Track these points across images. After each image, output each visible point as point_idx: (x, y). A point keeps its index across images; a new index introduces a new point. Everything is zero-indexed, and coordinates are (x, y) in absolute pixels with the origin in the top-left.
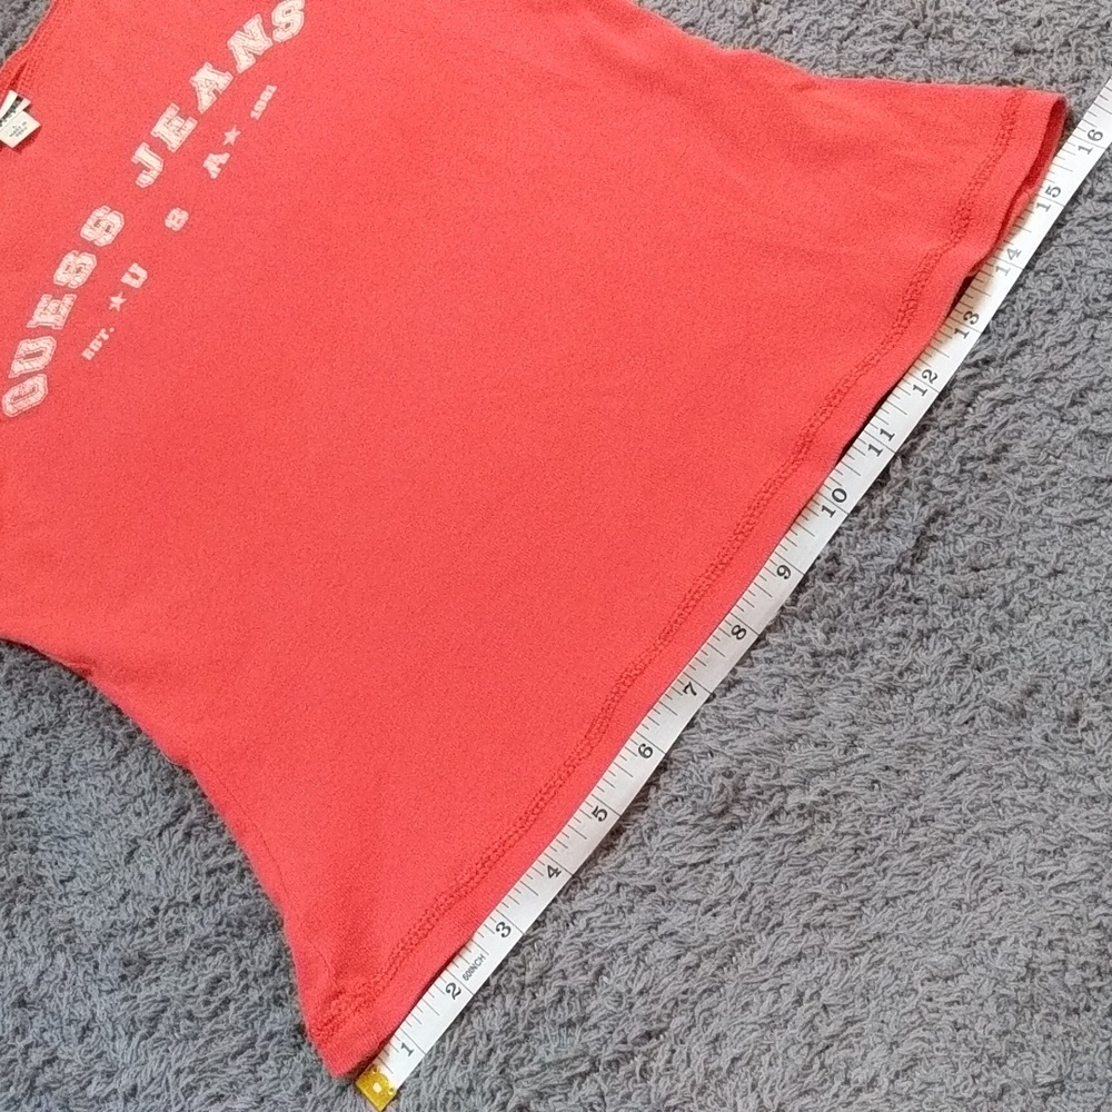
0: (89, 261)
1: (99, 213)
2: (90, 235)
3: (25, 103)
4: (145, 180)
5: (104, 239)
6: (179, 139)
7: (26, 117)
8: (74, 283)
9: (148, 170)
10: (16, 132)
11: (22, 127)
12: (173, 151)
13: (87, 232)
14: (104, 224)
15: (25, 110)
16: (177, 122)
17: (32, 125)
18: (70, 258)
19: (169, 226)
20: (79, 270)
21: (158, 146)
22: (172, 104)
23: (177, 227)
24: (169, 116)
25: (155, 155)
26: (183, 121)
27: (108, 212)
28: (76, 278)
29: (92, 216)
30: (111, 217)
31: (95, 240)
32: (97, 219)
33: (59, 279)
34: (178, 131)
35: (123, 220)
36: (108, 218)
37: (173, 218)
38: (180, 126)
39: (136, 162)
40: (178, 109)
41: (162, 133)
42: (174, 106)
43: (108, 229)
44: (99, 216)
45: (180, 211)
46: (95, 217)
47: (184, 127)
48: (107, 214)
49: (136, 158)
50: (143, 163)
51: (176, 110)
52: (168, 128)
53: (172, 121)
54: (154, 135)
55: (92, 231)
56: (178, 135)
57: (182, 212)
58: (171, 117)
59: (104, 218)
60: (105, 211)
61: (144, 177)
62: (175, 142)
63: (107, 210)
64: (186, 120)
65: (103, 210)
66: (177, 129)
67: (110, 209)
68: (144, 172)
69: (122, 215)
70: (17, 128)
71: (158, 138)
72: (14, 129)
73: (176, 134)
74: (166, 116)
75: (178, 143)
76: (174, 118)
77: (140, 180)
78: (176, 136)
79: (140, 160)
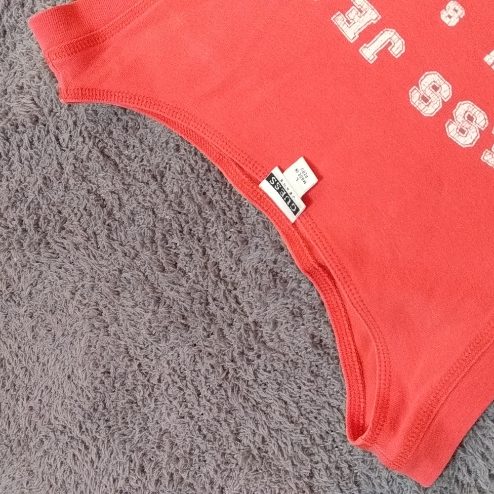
0: (463, 108)
1: (415, 98)
2: (436, 106)
3: (276, 171)
4: (398, 48)
5: (446, 91)
6: (370, 11)
7: (290, 171)
8: (482, 124)
9: (390, 44)
10: (303, 178)
11: (300, 172)
12: (380, 17)
13: (429, 110)
14: (429, 92)
15: (283, 171)
16: (352, 13)
17: (301, 164)
18: (452, 130)
19: (457, 20)
20: (470, 118)
21: (368, 35)
22: (332, 19)
23: (461, 12)
24: (343, 23)
25: (376, 37)
26: (353, 7)
27: (417, 88)
28: (478, 122)
29: (415, 106)
30: (424, 85)
31: (443, 101)
32: (420, 99)
33: (471, 141)
34: (361, 12)
35: (431, 72)
36: (424, 88)
37: (450, 17)
38: (357, 10)
39: (376, 57)
40: (339, 12)
41: (357, 30)
42: (334, 16)
43: (435, 88)
44: (418, 98)
45: (445, 10)
46: (419, 101)
47: (359, 7)
48: (419, 89)
49: (372, 57)
50: (380, 49)
51: (340, 15)
52: (355, 23)
53: (349, 19)
54: (356, 38)
55: (432, 104)
56: (366, 12)
57: (447, 7)
58: (345, 20)
59: (422, 93)
60: (415, 91)
61: (394, 50)
62: (372, 15)
63: (415, 89)
64: (353, 5)
65: (412, 94)
66: (359, 13)
67: (415, 87)
68: (389, 49)
69: (426, 73)
70: (299, 177)
71: (360, 34)
72: (300, 180)
73: (364, 15)
74: (341, 26)
75: (373, 12)
76: (347, 17)
77: (396, 53)
78: (366, 15)
79: (376, 53)
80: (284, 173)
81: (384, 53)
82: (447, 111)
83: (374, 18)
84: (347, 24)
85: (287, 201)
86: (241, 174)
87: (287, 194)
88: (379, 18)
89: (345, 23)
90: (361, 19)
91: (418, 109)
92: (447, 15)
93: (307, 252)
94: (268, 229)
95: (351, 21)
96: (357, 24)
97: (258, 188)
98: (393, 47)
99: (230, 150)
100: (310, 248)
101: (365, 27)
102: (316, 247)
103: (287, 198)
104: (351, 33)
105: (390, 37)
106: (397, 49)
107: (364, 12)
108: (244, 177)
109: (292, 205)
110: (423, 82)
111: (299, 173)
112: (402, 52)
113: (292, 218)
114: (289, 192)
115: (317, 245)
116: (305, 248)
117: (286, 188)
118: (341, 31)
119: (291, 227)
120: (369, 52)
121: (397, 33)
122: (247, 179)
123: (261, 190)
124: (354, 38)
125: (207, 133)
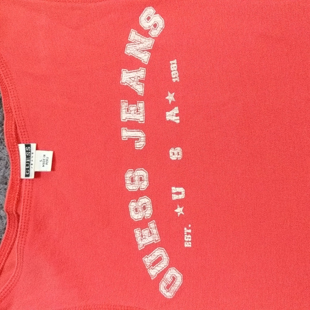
22: (121, 101)
23: (180, 157)
24: (125, 108)
25: (135, 130)
26: (136, 105)
27: (133, 171)
28: (146, 212)
29: (125, 179)
30: (137, 173)
31: (139, 189)
32: (130, 178)
33: (136, 218)
34: (137, 111)
35: (145, 170)
36: (136, 174)
37: (174, 154)
38: (136, 109)
39: (127, 139)
40: (127, 101)
41: (129, 118)
42: (123, 101)
43: (141, 179)
44: (130, 176)
45: (174, 149)
46: (129, 178)
47: (138, 108)
48: (134, 173)
49: (125, 137)
50: (132, 137)
51: (126, 102)
52: (130, 113)
53: (129, 109)
54: (125, 121)
55: (133, 185)
56: (139, 114)
57: (176, 149)
58: (127, 107)
59: (134, 175)
60: (131, 172)
61: (138, 144)
62: (140, 118)
63: (132, 171)
64: (136, 104)
65: (129, 172)
66: (136, 111)
67: (133, 170)
68: (136, 141)
69: (143, 169)
70: (43, 160)
71: (128, 121)
72: (42, 162)
73: (137, 114)
74: (123, 108)
75: (142, 117)
76: (129, 107)
77: (137, 146)
78: (138, 115)
79: (128, 137)
80: (37, 151)
81: (132, 141)
82: (137, 195)
83: (141, 120)
84: (126, 111)
85: (27, 165)
86: (13, 130)
87: (29, 162)
88: (143, 123)
89: (125, 109)
90: (134, 115)
91: (126, 181)
92: (173, 152)
93: (15, 202)
94: (7, 168)
95: (129, 111)
96: (131, 115)
97: (17, 145)
98: (138, 142)
99: (17, 113)
100: (19, 201)
101: (133, 120)
102: (22, 204)
103: (28, 164)
104: (125, 116)
105: (141, 136)
106: (139, 145)
107: (139, 113)
108: (14, 133)
109: (28, 170)
110: (138, 171)
111: (44, 158)
112: (140, 149)
113: (23, 176)
114: (31, 162)
115: (24, 203)
116: (16, 199)
117: (32, 159)
118: (121, 111)
119: (18, 180)
120: (126, 134)
121: (145, 138)
122: (14, 136)
123: (18, 148)
124: (124, 120)
125: (12, 93)
